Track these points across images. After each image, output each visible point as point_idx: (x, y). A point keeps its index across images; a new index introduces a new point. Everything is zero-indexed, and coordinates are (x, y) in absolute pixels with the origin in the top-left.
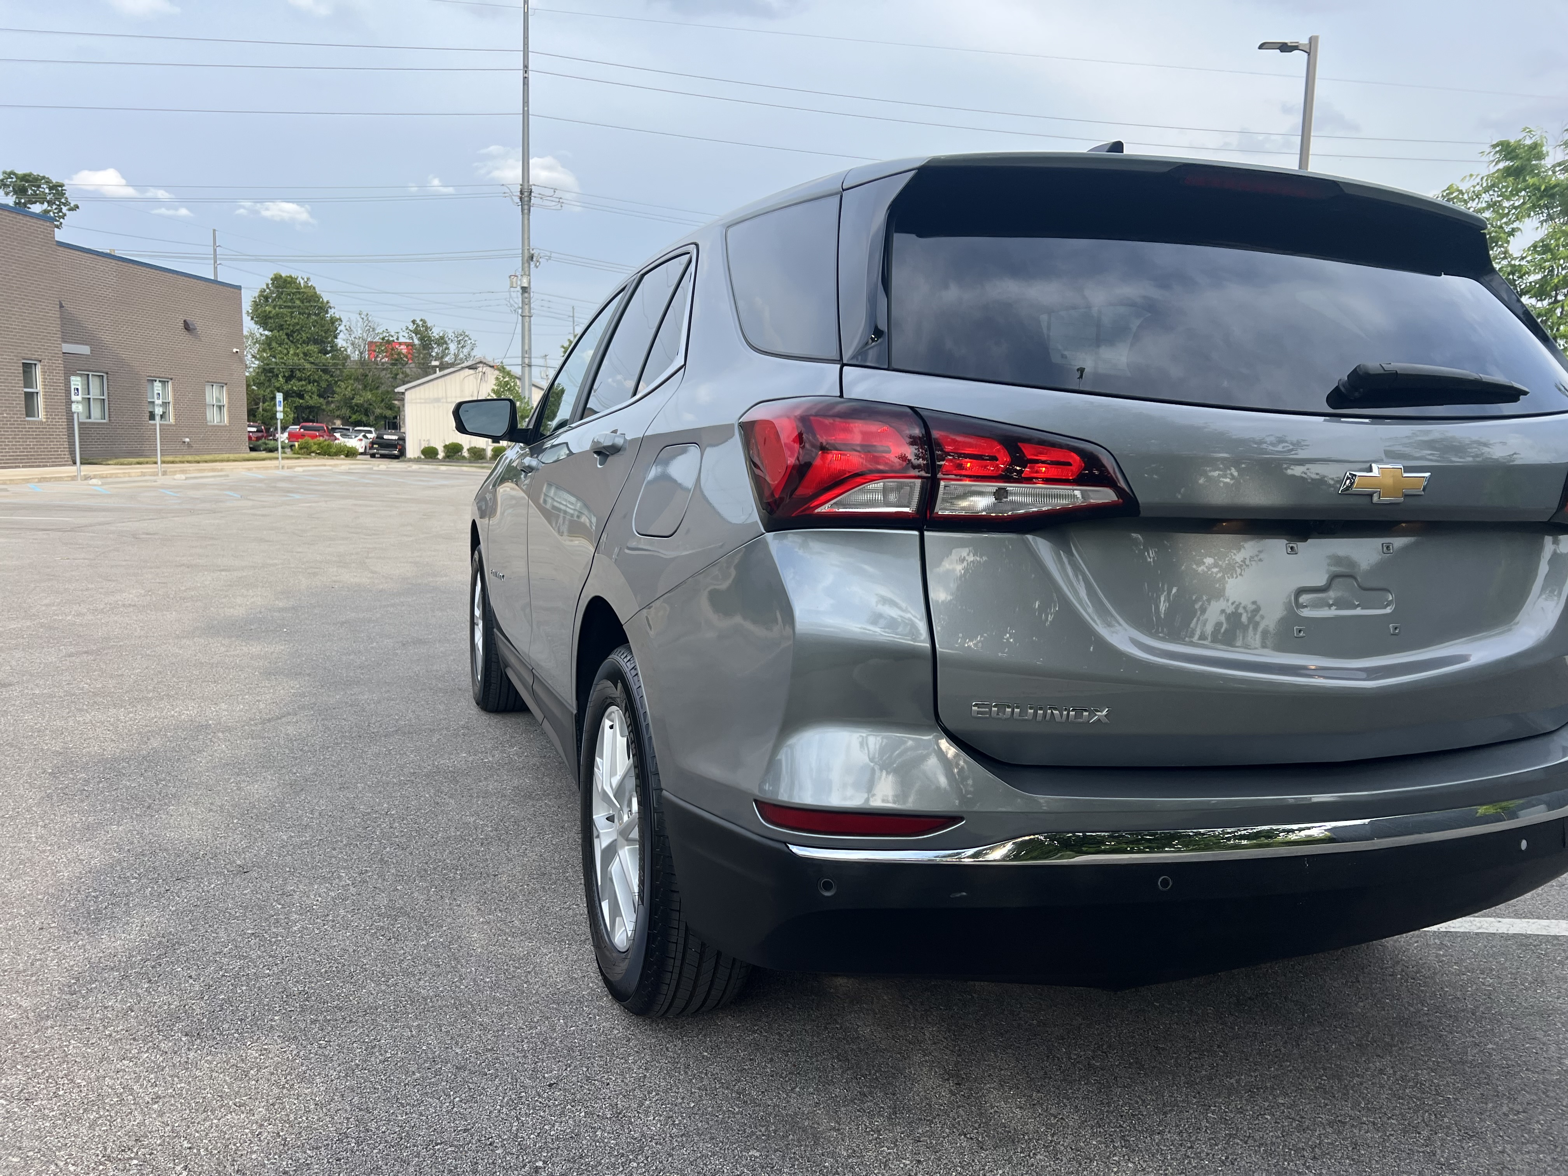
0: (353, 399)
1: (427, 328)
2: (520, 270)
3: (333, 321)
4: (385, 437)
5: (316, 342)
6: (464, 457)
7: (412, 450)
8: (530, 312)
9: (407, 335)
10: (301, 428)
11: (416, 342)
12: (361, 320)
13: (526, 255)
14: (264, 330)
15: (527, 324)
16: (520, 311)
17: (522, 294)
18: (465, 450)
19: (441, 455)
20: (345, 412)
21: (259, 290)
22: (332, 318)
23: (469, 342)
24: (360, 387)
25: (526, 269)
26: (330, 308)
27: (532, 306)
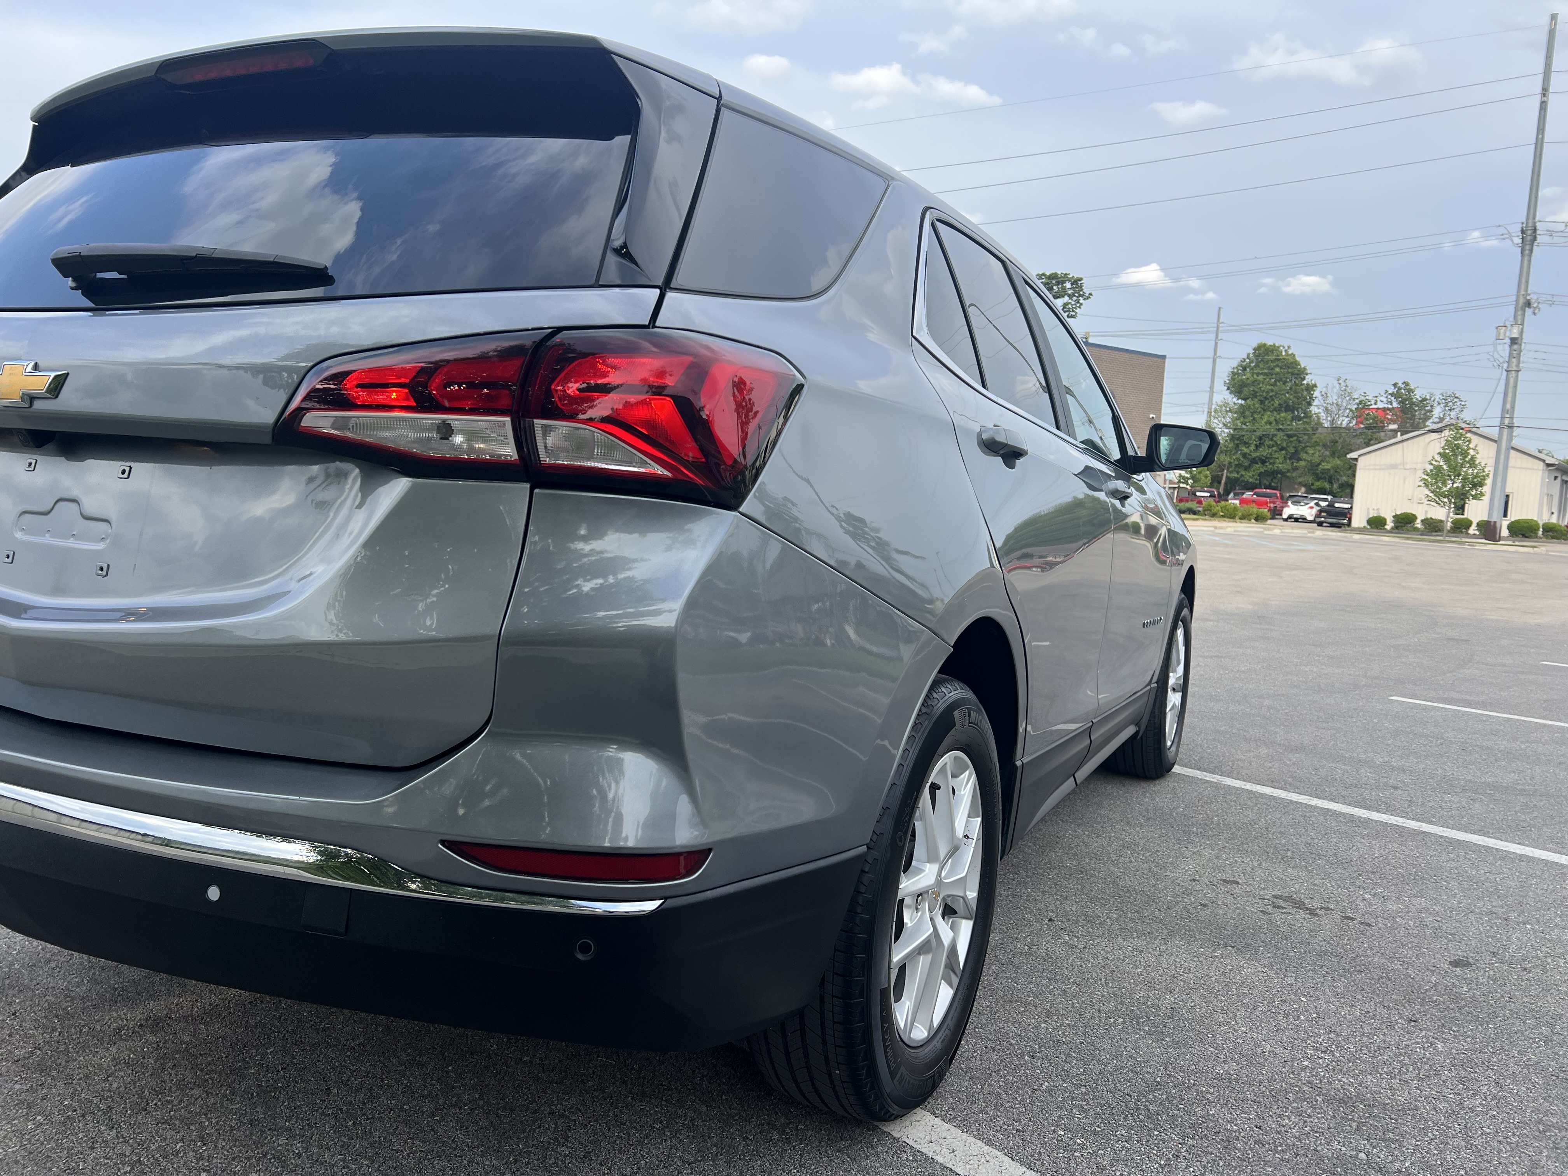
0: (1320, 464)
1: (1411, 391)
2: (1512, 319)
3: (1311, 388)
4: (1337, 505)
5: (1288, 409)
6: (1416, 529)
7: (1359, 519)
8: (1518, 365)
9: (1385, 400)
10: (1254, 494)
11: (1395, 405)
12: (1338, 385)
13: (1521, 301)
14: (1238, 399)
15: (1512, 381)
16: (1505, 365)
17: (1510, 347)
18: (1418, 521)
19: (1389, 525)
20: (1309, 479)
21: (1239, 360)
22: (1308, 384)
23: (1458, 403)
24: (1328, 453)
25: (1519, 317)
26: (1307, 374)
27: (1522, 359)
